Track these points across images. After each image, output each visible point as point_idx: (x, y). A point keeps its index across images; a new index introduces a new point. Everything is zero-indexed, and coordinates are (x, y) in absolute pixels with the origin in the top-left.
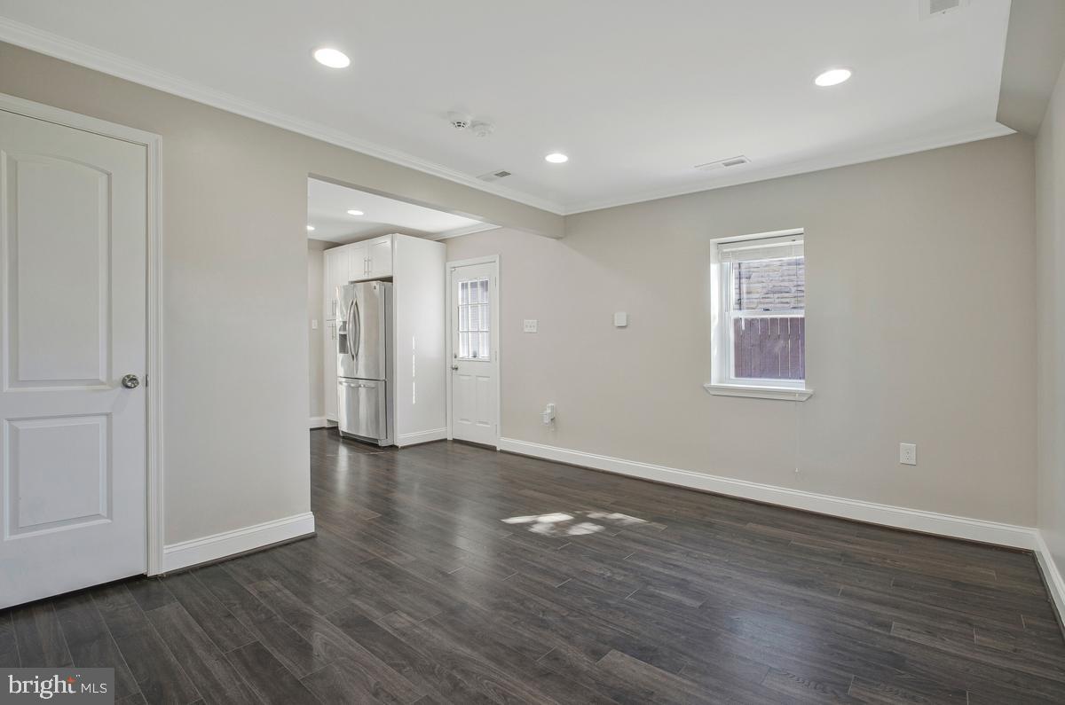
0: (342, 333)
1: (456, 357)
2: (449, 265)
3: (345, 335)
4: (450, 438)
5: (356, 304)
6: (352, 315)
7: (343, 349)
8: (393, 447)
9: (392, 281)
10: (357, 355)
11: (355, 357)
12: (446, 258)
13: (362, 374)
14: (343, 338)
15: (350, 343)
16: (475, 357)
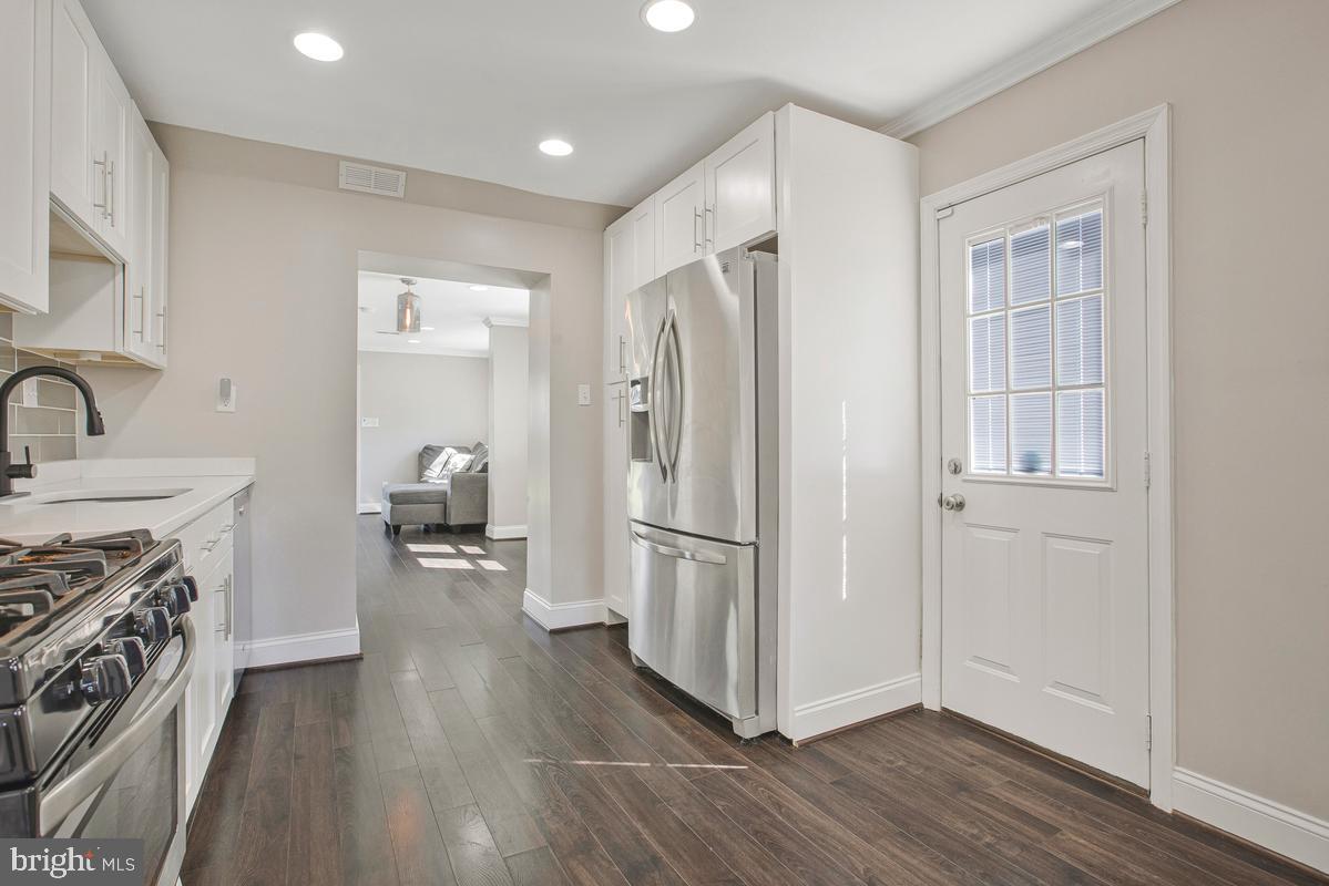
0: (640, 408)
1: (956, 470)
2: (929, 205)
3: (646, 413)
4: (932, 704)
5: (673, 326)
6: (660, 360)
7: (640, 449)
8: (773, 739)
9: (776, 252)
10: (674, 466)
11: (668, 471)
12: (920, 186)
13: (685, 519)
14: (641, 419)
15: (656, 435)
16: (1031, 470)
